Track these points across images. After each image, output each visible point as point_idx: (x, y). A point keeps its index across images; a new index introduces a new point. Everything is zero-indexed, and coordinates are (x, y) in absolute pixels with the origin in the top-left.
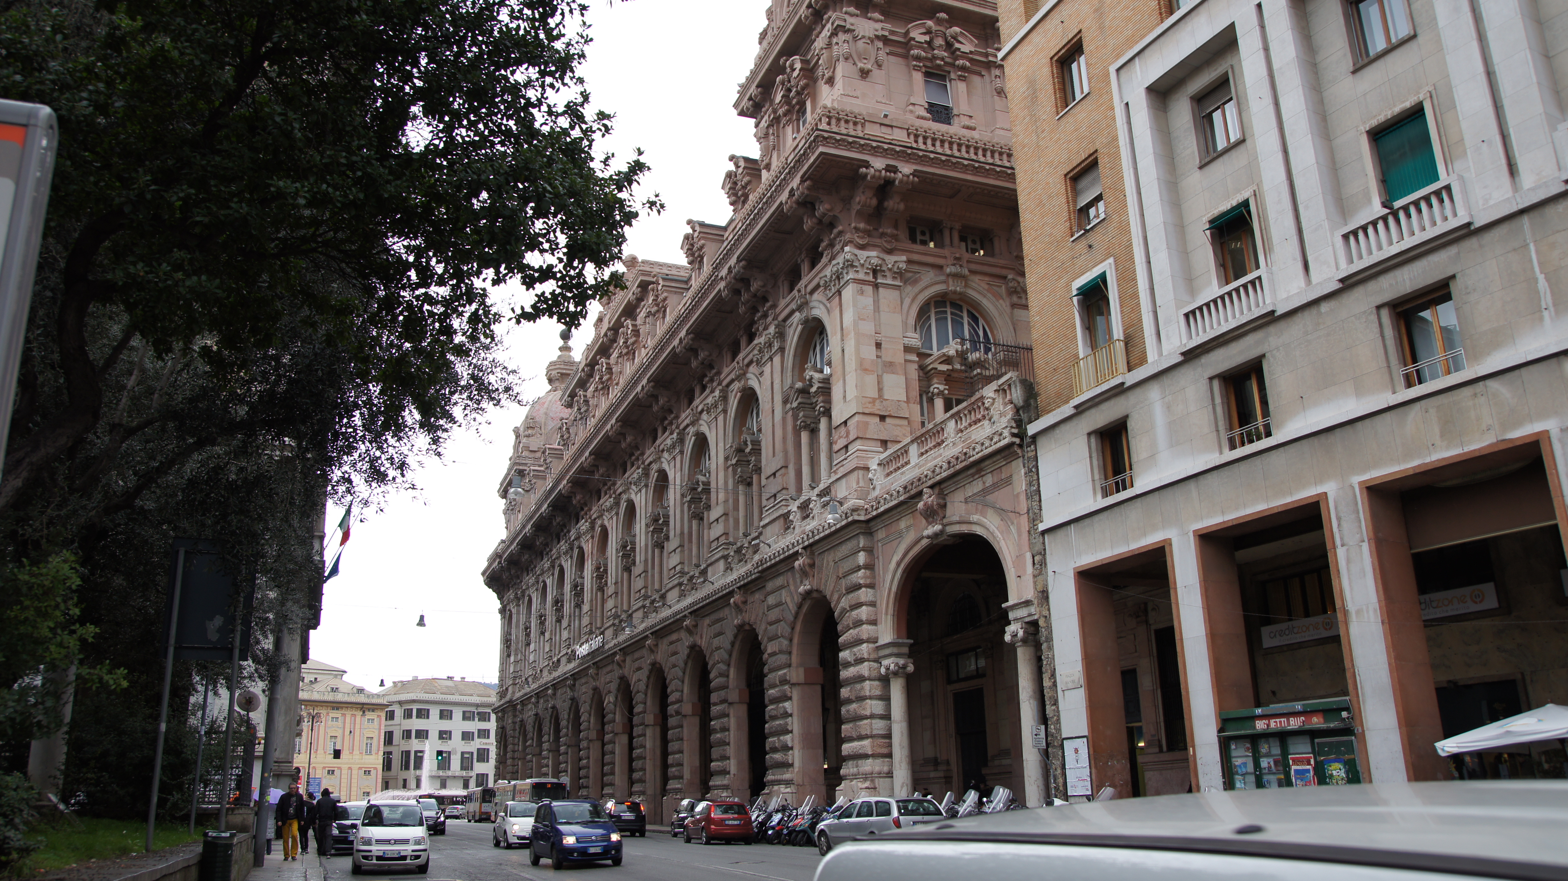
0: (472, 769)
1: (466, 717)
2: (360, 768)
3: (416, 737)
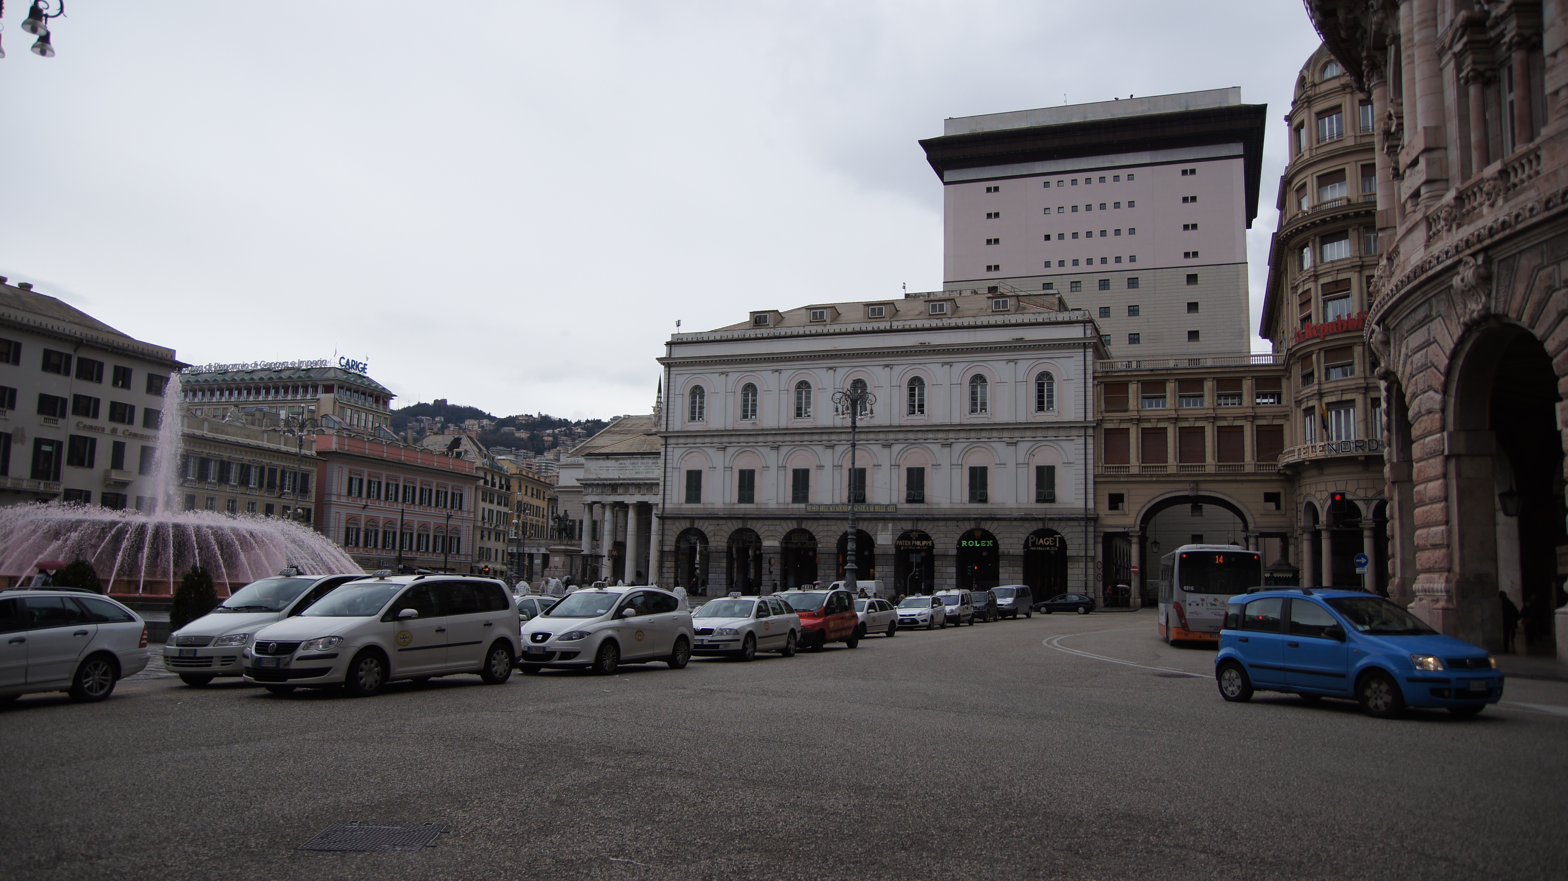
0: (57, 478)
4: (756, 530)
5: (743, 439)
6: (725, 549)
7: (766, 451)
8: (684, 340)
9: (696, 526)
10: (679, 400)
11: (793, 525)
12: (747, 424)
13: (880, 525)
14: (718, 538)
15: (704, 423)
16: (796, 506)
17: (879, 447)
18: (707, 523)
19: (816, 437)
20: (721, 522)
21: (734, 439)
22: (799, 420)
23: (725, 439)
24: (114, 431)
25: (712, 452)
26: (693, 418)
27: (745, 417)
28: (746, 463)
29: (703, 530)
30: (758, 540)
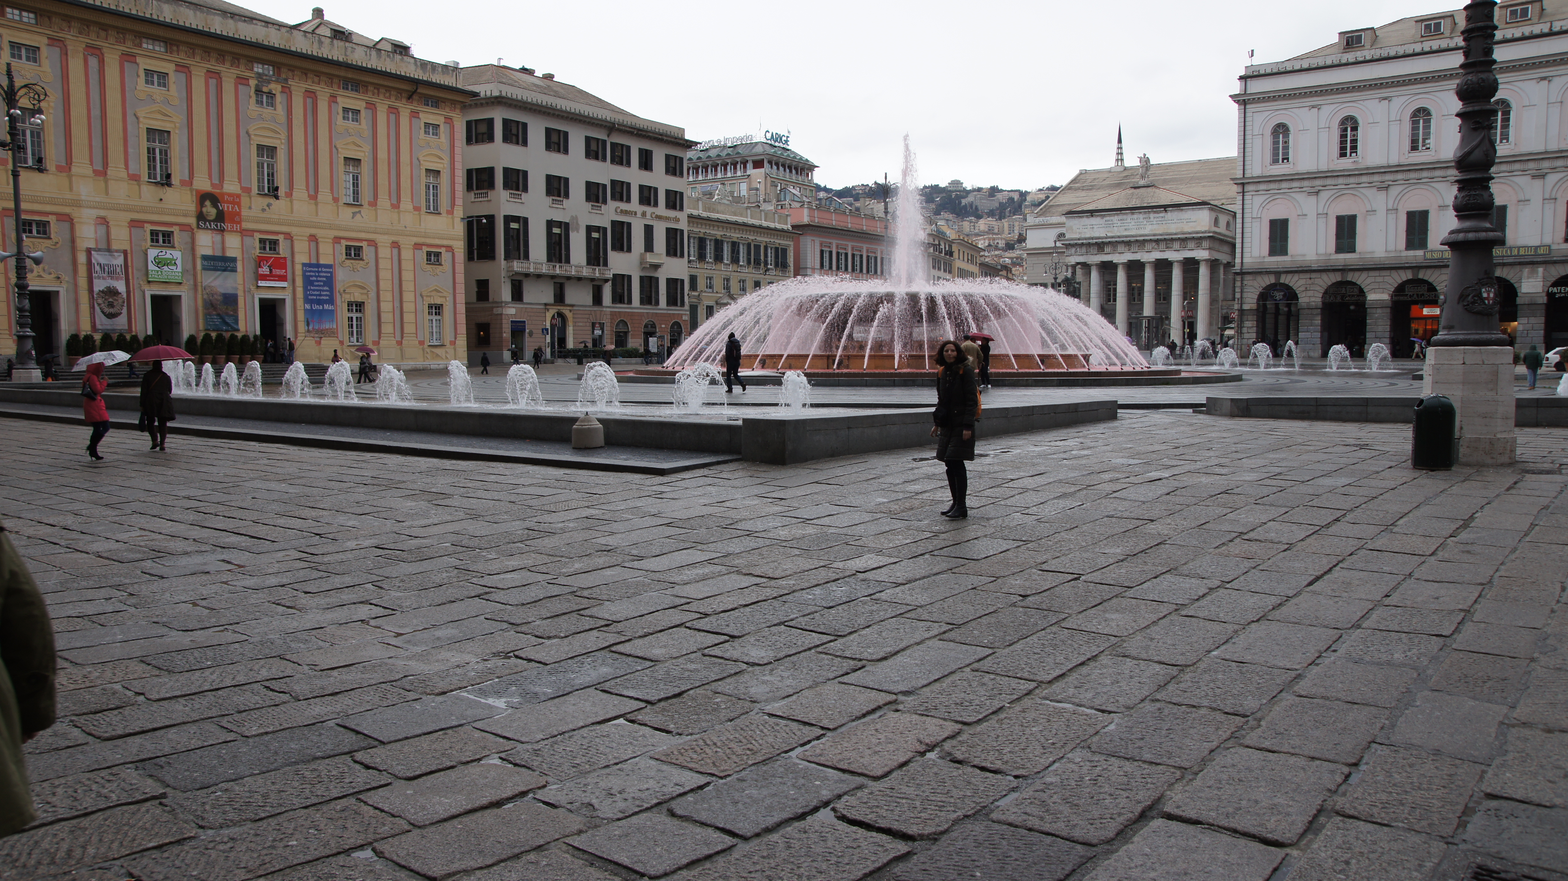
0: (606, 264)
1: (594, 151)
2: (418, 246)
3: (506, 186)
4: (1358, 283)
5: (1341, 180)
6: (1320, 305)
7: (1371, 193)
8: (1262, 72)
9: (1282, 281)
10: (1258, 142)
11: (1407, 275)
12: (1346, 163)
13: (1526, 271)
14: (1310, 293)
15: (1291, 166)
16: (1411, 253)
17: (1528, 178)
18: (1296, 277)
19: (1438, 173)
20: (1313, 275)
21: (1329, 181)
22: (1415, 154)
23: (1318, 182)
24: (644, 214)
25: (1300, 197)
26: (1275, 161)
27: (1343, 155)
28: (1345, 208)
29: (1291, 285)
30: (1362, 292)
